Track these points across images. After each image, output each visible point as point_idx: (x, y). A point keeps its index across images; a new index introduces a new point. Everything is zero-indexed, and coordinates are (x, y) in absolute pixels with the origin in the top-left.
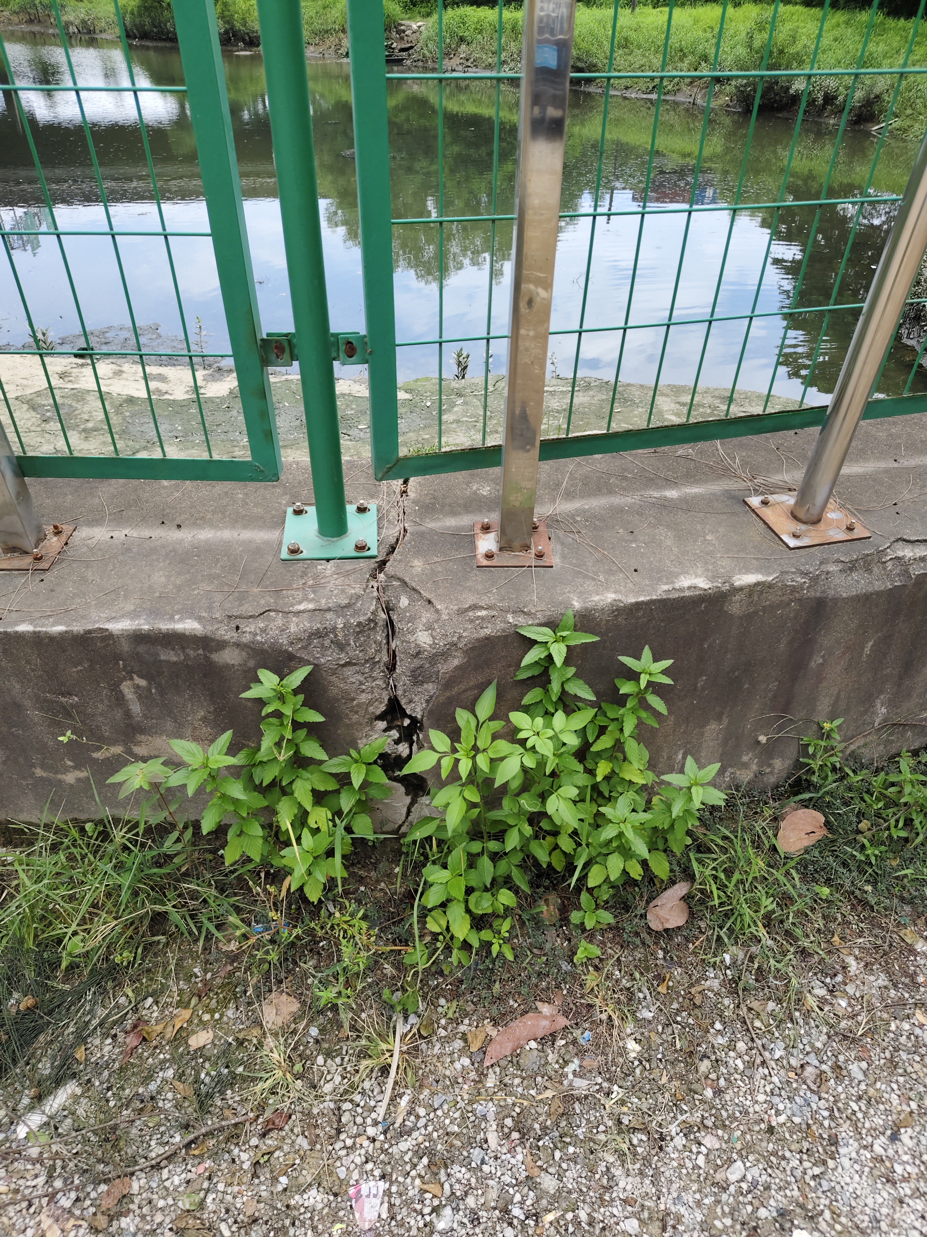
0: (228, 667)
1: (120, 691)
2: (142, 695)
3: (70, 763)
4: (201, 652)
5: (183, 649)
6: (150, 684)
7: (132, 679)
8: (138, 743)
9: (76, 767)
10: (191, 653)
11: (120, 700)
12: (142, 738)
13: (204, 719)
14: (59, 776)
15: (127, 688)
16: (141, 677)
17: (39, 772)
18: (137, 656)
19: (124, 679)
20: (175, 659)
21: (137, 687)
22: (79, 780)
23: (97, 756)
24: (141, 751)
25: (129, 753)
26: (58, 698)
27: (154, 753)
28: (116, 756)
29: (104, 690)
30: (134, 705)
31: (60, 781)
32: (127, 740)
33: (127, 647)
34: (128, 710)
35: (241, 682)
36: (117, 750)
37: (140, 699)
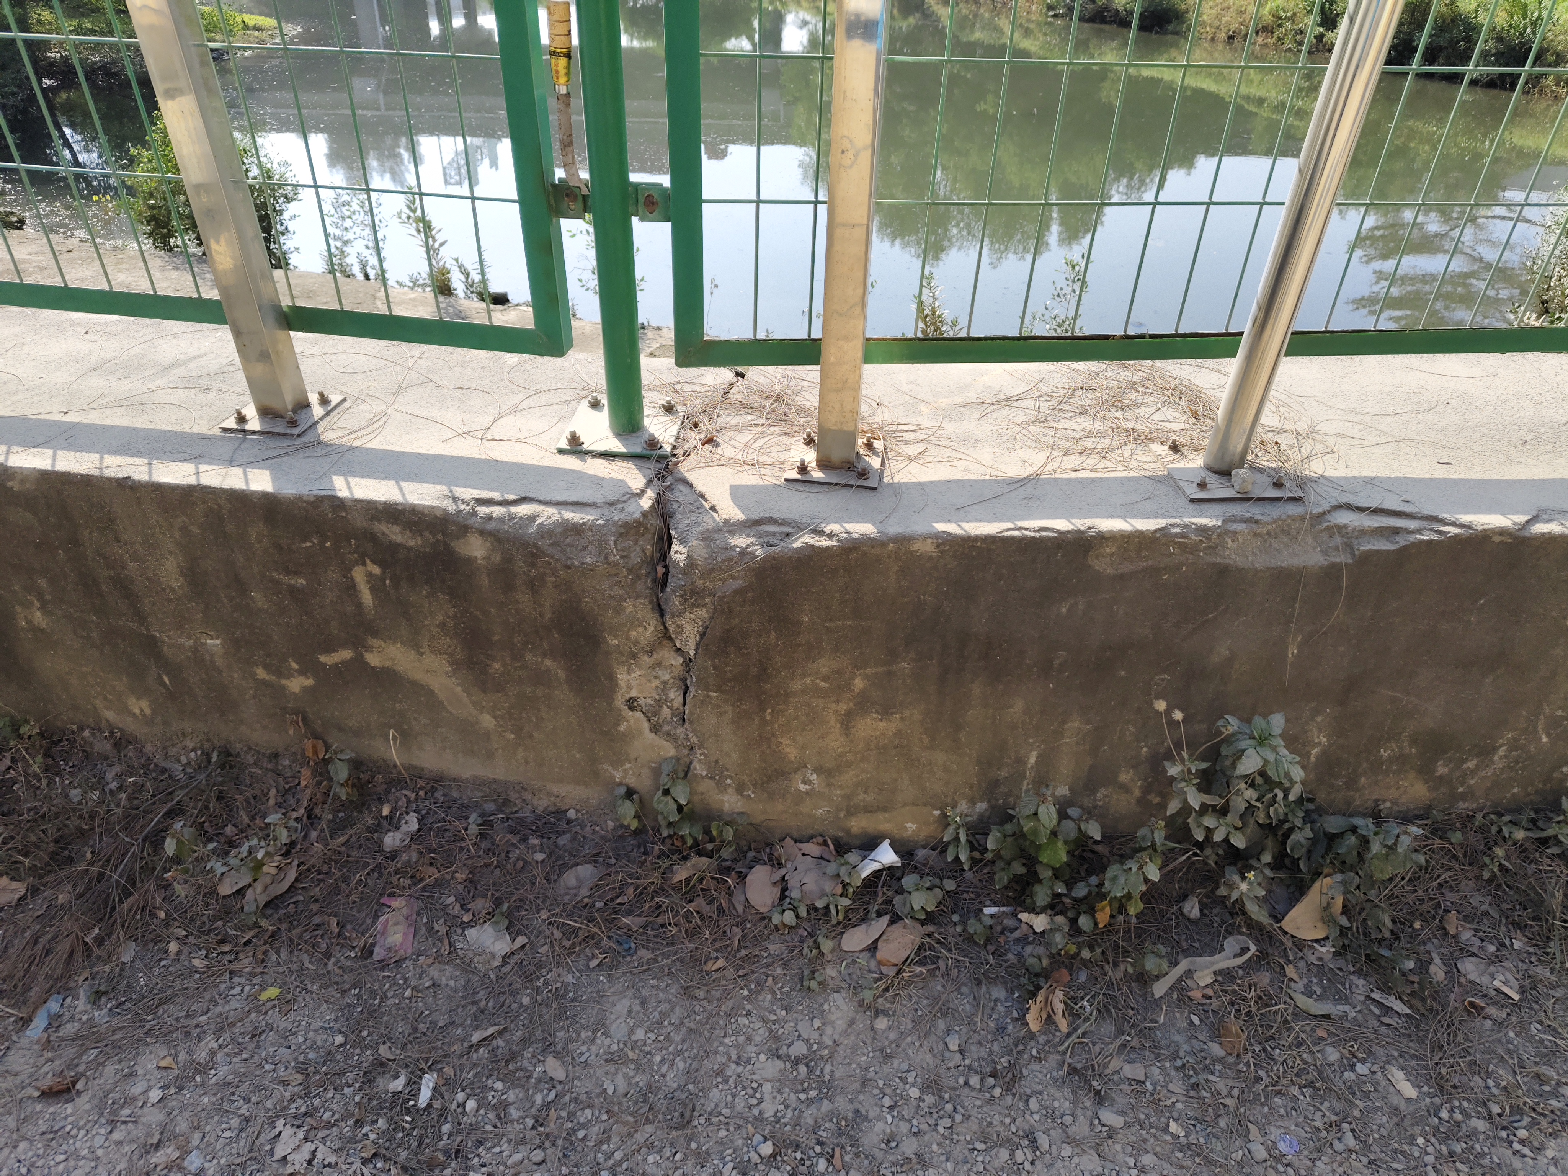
0: (470, 561)
1: (353, 580)
2: (377, 586)
3: (295, 666)
4: (440, 537)
5: (420, 530)
6: (384, 572)
7: (364, 564)
8: (370, 649)
9: (303, 672)
10: (429, 537)
11: (351, 588)
12: (375, 642)
13: (442, 625)
14: (284, 682)
15: (359, 575)
16: (374, 562)
17: (261, 673)
18: (372, 537)
19: (356, 563)
20: (412, 543)
21: (370, 575)
22: (304, 689)
23: (323, 659)
24: (373, 659)
25: (359, 660)
26: (285, 579)
27: (387, 664)
28: (346, 663)
29: (332, 575)
30: (367, 597)
31: (283, 687)
32: (358, 644)
33: (360, 522)
34: (359, 605)
35: (484, 581)
36: (346, 654)
37: (373, 590)
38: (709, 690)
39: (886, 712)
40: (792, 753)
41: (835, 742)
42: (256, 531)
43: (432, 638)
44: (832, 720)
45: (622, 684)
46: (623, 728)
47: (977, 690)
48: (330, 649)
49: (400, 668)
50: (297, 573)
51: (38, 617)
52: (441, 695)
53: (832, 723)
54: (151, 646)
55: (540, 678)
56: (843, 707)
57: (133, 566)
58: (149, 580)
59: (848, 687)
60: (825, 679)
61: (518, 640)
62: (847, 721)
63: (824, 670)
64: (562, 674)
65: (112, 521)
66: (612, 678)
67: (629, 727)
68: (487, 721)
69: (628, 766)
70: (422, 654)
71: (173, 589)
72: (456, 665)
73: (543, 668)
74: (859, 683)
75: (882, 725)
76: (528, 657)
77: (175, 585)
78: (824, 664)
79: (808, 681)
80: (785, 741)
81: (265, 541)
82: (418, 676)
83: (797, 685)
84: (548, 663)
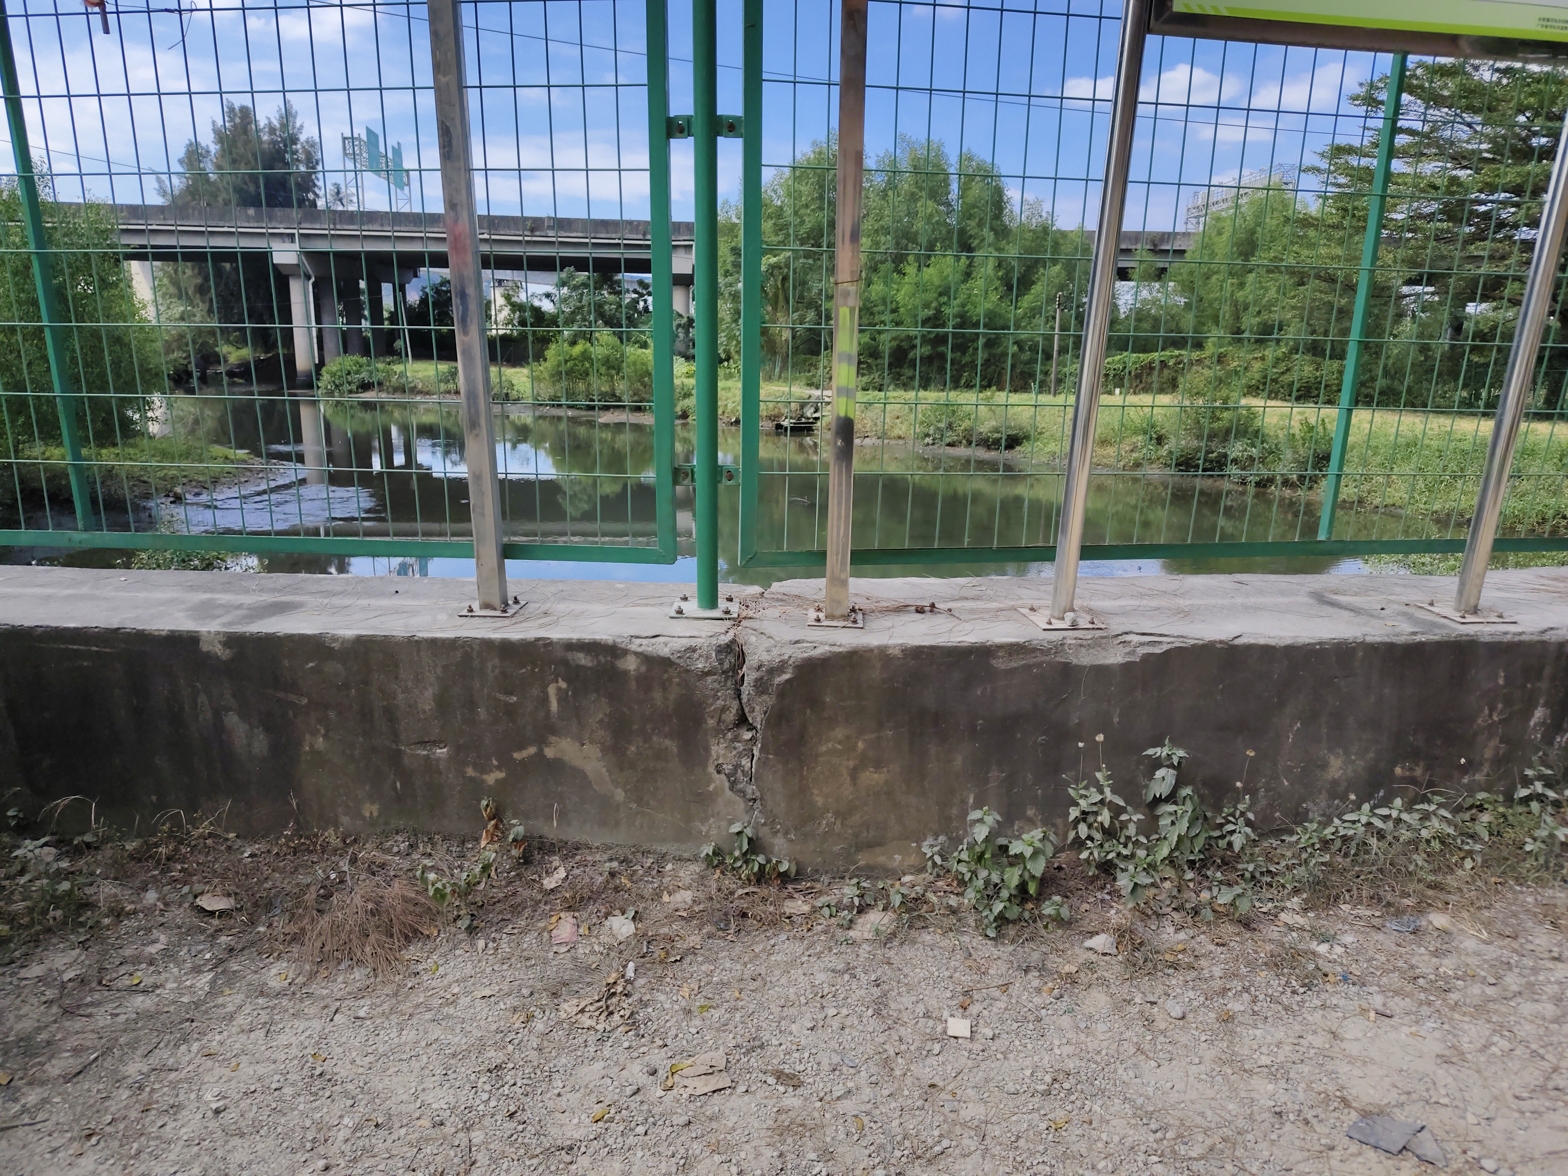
0: (626, 673)
1: (547, 693)
2: (562, 697)
3: (495, 763)
4: (609, 658)
5: (597, 656)
6: (569, 686)
7: (557, 682)
8: (548, 744)
9: (499, 768)
10: (602, 659)
11: (545, 700)
12: (553, 739)
13: (601, 721)
14: (485, 777)
15: (552, 690)
16: (563, 680)
17: (470, 772)
18: (565, 662)
19: (552, 681)
20: (590, 664)
21: (559, 689)
22: (497, 781)
23: (517, 756)
24: (549, 753)
25: (540, 754)
26: (503, 697)
27: (559, 755)
28: (530, 757)
29: (535, 692)
30: (554, 705)
31: (483, 781)
32: (542, 741)
33: (560, 653)
34: (548, 711)
35: (633, 685)
36: (532, 750)
37: (559, 701)
38: (768, 753)
39: (878, 765)
40: (820, 801)
41: (847, 791)
42: (493, 665)
43: (592, 731)
44: (845, 772)
45: (713, 753)
46: (711, 788)
47: (933, 749)
48: (521, 748)
49: (566, 758)
50: (512, 694)
51: (320, 743)
52: (591, 776)
53: (845, 775)
54: (395, 758)
55: (661, 755)
56: (851, 764)
57: (401, 696)
58: (410, 706)
59: (854, 748)
60: (840, 743)
61: (649, 727)
62: (854, 774)
63: (840, 736)
64: (675, 750)
65: (396, 666)
66: (707, 749)
67: (716, 787)
68: (620, 795)
69: (712, 820)
70: (583, 745)
71: (424, 712)
72: (604, 750)
73: (663, 747)
74: (860, 745)
75: (876, 776)
76: (655, 739)
77: (427, 708)
78: (840, 733)
79: (830, 745)
80: (816, 792)
81: (497, 671)
82: (577, 762)
83: (823, 748)
84: (668, 742)
